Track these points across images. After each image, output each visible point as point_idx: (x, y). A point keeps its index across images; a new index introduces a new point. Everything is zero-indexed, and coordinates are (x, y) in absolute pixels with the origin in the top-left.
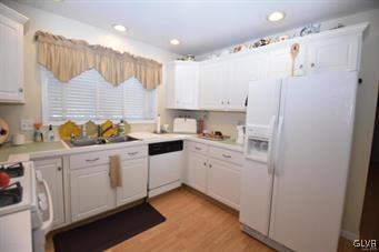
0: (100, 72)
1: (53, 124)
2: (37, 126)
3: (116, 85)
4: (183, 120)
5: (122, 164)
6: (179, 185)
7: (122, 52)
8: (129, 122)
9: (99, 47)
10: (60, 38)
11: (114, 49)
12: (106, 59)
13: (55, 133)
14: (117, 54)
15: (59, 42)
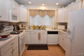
0: (39, 15)
1: (31, 26)
2: (29, 26)
3: (43, 17)
4: (61, 26)
5: (41, 35)
6: (57, 44)
7: (44, 10)
8: (46, 26)
9: (39, 10)
10: (33, 10)
11: (42, 9)
12: (41, 12)
13: (32, 27)
14: (43, 10)
15: (32, 10)
